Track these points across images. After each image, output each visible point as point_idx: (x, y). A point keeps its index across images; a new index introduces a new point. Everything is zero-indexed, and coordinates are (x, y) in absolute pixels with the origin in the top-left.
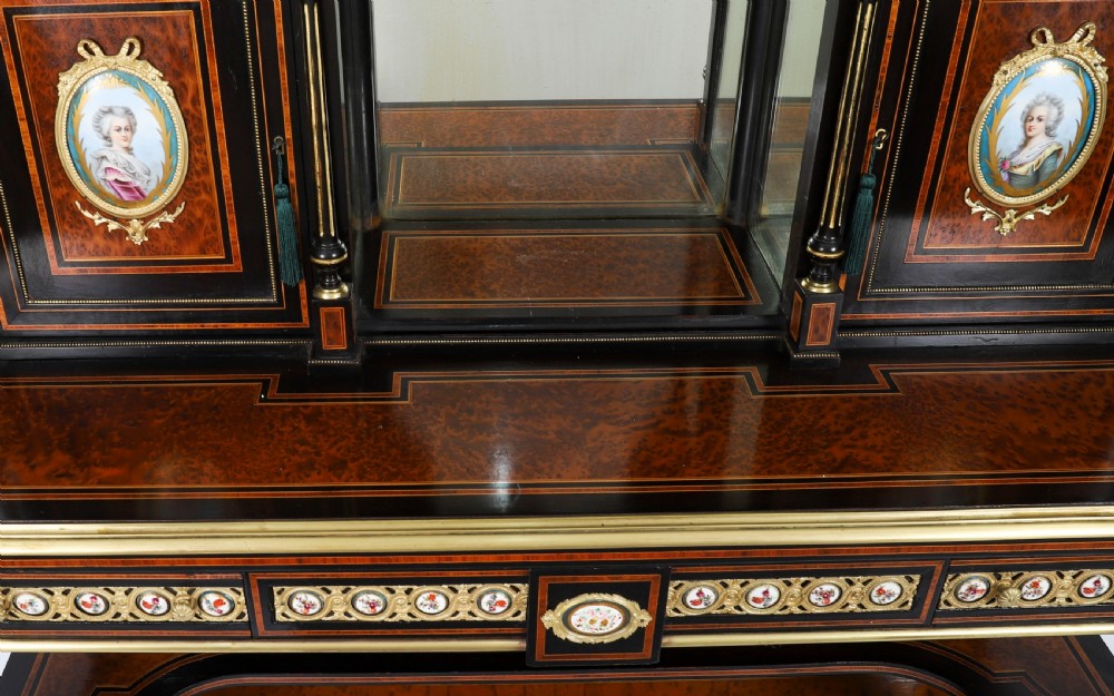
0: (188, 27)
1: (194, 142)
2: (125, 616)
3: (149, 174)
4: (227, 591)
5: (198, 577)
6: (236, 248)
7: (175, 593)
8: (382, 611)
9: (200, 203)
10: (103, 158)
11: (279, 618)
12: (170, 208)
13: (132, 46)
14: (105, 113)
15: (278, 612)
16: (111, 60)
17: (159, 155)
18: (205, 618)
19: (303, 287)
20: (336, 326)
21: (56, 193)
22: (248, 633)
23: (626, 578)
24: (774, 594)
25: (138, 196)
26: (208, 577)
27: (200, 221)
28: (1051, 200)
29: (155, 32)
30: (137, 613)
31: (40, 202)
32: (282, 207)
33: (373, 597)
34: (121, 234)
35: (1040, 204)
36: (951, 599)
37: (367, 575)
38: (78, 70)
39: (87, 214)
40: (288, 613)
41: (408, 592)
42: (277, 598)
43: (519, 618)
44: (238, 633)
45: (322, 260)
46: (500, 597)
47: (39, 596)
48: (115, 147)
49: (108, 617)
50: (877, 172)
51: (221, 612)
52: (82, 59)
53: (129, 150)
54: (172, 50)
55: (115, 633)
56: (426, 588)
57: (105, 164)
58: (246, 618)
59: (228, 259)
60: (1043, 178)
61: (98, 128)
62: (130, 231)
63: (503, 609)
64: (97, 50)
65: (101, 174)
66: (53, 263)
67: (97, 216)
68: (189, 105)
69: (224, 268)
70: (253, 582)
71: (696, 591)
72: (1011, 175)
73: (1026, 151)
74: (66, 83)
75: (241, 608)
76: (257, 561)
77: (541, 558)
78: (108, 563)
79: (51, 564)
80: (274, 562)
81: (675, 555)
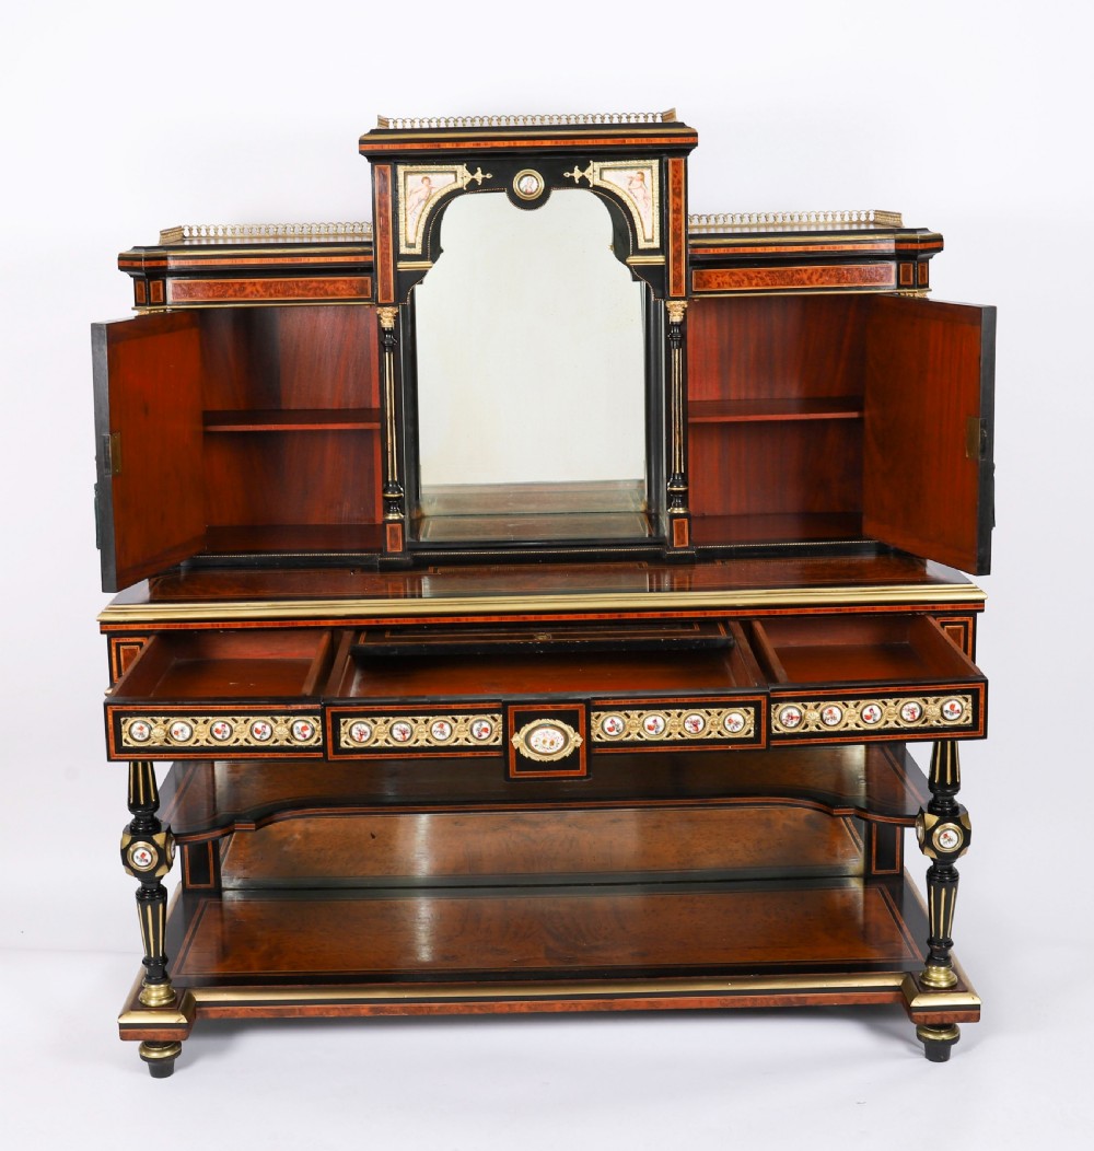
15: (343, 739)
20: (396, 536)
42: (342, 729)
43: (497, 743)
45: (389, 495)
51: (305, 736)
75: (319, 734)
76: (354, 622)
77: (510, 619)
78: (271, 625)
79: (239, 625)
80: (364, 622)
81: (581, 617)
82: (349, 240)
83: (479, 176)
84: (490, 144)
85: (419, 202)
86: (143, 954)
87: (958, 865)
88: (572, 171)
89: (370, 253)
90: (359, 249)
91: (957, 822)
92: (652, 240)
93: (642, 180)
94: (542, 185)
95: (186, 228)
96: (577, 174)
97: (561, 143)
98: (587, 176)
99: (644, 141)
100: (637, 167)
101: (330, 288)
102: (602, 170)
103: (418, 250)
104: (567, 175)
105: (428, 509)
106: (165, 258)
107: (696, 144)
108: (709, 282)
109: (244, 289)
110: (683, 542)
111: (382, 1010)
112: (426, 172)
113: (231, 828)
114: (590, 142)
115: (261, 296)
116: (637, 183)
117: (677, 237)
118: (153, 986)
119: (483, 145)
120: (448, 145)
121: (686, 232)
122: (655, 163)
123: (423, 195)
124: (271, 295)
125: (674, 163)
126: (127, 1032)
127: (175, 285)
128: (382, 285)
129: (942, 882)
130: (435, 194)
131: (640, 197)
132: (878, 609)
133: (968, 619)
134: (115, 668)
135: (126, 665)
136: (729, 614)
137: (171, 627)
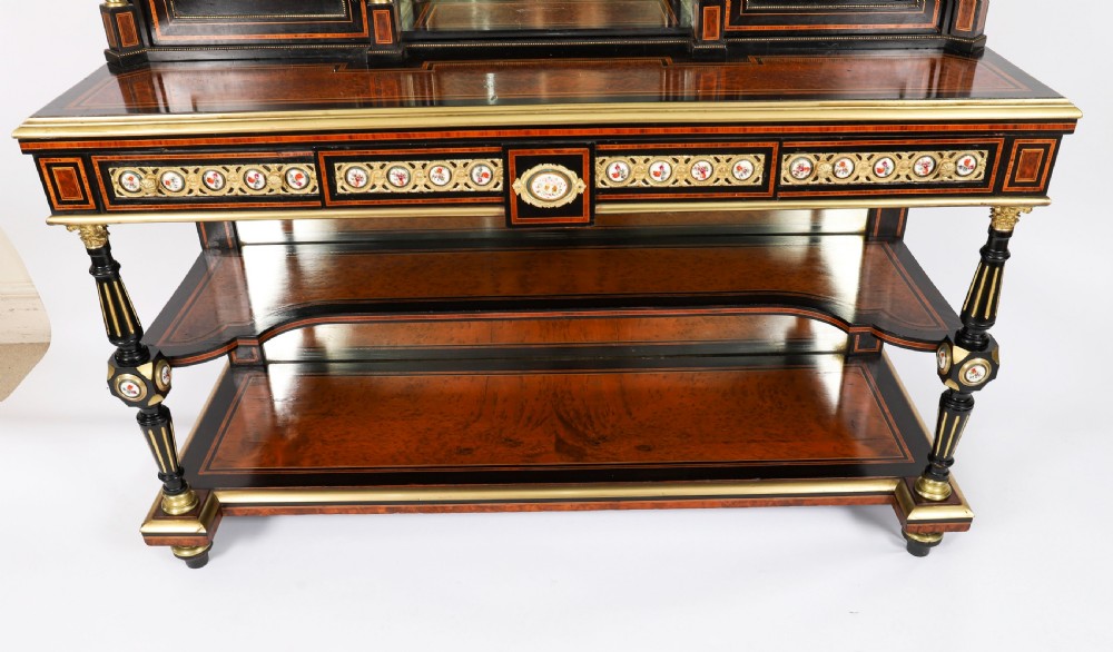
2: (236, 192)
4: (303, 166)
5: (284, 154)
7: (269, 170)
8: (407, 184)
11: (340, 191)
15: (339, 185)
18: (291, 192)
22: (319, 203)
23: (566, 151)
24: (667, 168)
26: (291, 154)
30: (245, 188)
33: (401, 171)
36: (788, 177)
37: (396, 152)
40: (346, 186)
41: (424, 166)
42: (338, 173)
44: (312, 204)
46: (485, 170)
47: (179, 175)
49: (225, 192)
51: (300, 184)
55: (230, 205)
56: (435, 163)
58: (317, 191)
63: (488, 180)
70: (321, 159)
71: (614, 165)
75: (313, 182)
76: (323, 138)
77: (508, 134)
78: (223, 141)
79: (186, 142)
80: (334, 138)
81: (597, 132)
91: (987, 356)
110: (714, 35)
111: (398, 510)
113: (233, 345)
118: (172, 498)
126: (152, 539)
129: (958, 410)
132: (951, 128)
133: (1053, 142)
134: (52, 194)
135: (64, 190)
136: (773, 130)
137: (106, 144)
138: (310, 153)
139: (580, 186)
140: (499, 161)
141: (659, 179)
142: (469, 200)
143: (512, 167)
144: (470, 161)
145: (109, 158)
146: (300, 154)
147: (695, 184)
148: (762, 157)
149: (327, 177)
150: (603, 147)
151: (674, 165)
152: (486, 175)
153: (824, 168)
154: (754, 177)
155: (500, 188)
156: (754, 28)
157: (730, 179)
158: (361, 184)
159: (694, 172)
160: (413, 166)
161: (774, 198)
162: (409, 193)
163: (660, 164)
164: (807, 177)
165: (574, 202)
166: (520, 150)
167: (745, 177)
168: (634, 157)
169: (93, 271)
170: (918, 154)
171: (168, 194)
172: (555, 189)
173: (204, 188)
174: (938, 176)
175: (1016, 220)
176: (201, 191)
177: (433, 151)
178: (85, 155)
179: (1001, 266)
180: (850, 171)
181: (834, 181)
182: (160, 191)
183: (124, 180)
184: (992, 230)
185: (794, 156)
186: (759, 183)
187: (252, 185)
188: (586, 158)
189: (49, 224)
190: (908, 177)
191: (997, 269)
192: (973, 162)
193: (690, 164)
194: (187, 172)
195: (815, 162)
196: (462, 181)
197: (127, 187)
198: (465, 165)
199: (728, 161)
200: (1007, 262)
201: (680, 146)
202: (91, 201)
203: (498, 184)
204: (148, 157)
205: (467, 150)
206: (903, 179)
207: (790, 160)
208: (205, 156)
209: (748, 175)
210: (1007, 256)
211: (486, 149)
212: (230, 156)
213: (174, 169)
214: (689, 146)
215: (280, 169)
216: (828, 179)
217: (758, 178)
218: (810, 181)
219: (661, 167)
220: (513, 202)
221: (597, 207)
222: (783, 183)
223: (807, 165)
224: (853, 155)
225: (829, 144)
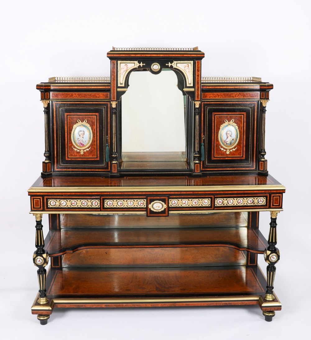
0: (95, 118)
1: (94, 137)
2: (79, 206)
3: (85, 142)
4: (97, 200)
6: (98, 155)
7: (88, 201)
8: (122, 205)
9: (94, 147)
10: (79, 139)
11: (105, 207)
12: (88, 148)
13: (86, 121)
14: (80, 131)
16: (82, 123)
17: (88, 139)
18: (93, 207)
19: (109, 163)
20: (115, 168)
21: (69, 145)
22: (100, 210)
23: (162, 198)
24: (187, 202)
25: (83, 145)
26: (94, 197)
27: (93, 150)
28: (234, 148)
29: (89, 119)
30: (81, 205)
31: (66, 146)
32: (107, 148)
33: (121, 202)
34: (79, 152)
35: (232, 149)
36: (217, 204)
37: (120, 197)
38: (77, 124)
39: (74, 149)
40: (107, 206)
41: (127, 201)
44: (98, 210)
45: (113, 156)
46: (142, 202)
47: (65, 202)
48: (81, 137)
49: (76, 206)
50: (204, 142)
51: (95, 205)
52: (78, 123)
53: (83, 138)
54: (92, 122)
55: (77, 210)
56: (130, 200)
57: (79, 140)
58: (99, 207)
59: (97, 158)
60: (232, 144)
61: (79, 134)
62: (81, 152)
63: (142, 205)
64: (80, 121)
65: (78, 142)
66: (66, 158)
67: (76, 149)
68: (93, 131)
69: (96, 159)
70: (102, 199)
71: (174, 201)
72: (226, 143)
73: (227, 139)
74: (75, 126)
75: (99, 204)
76: (103, 194)
77: (148, 193)
78: (78, 194)
79: (69, 194)
80: (106, 193)
81: (169, 193)
82: (103, 82)
83: (141, 64)
84: (145, 55)
85: (124, 72)
86: (39, 289)
87: (276, 265)
88: (168, 64)
89: (109, 86)
90: (106, 85)
91: (276, 253)
92: (191, 84)
93: (188, 67)
94: (160, 67)
95: (56, 78)
96: (170, 64)
97: (165, 55)
98: (172, 65)
99: (189, 55)
100: (187, 63)
101: (97, 96)
102: (177, 63)
103: (123, 85)
104: (167, 64)
105: (124, 159)
106: (50, 86)
107: (204, 57)
108: (207, 96)
109: (73, 95)
110: (198, 171)
111: (108, 306)
112: (126, 63)
113: (65, 252)
114: (174, 55)
115: (77, 97)
116: (187, 68)
117: (198, 83)
118: (42, 298)
119: (143, 55)
120: (133, 55)
121: (201, 82)
122: (192, 62)
123: (125, 69)
124: (80, 97)
125: (197, 62)
126: (34, 312)
127: (52, 94)
128: (113, 95)
129: (271, 270)
130: (129, 69)
131: (188, 72)
132: (255, 192)
133: (281, 195)
134: (32, 206)
135: (35, 205)
136: (212, 192)
137: (49, 194)
138: (99, 197)
139: (165, 206)
140: (145, 200)
141: (185, 205)
142: (137, 210)
143: (149, 201)
144: (138, 200)
145: (49, 197)
146: (97, 197)
147: (194, 206)
148: (210, 199)
149: (102, 203)
150: (171, 197)
151: (188, 201)
152: (142, 203)
153: (225, 202)
154: (208, 204)
155: (145, 207)
156: (209, 169)
157: (202, 205)
158: (111, 205)
159: (193, 203)
160: (124, 201)
161: (214, 210)
162: (122, 208)
163: (185, 201)
164: (221, 204)
165: (164, 210)
166: (150, 197)
167: (206, 204)
168: (179, 199)
169: (36, 227)
170: (248, 198)
171: (61, 206)
172: (159, 207)
173: (71, 205)
174: (254, 204)
175: (277, 215)
176: (70, 206)
177: (129, 197)
178: (43, 196)
179: (275, 227)
180: (232, 202)
181: (228, 205)
182: (60, 206)
183: (51, 203)
184: (271, 218)
185: (218, 199)
186: (210, 206)
187: (83, 205)
188: (167, 199)
189: (30, 213)
190: (247, 204)
191: (274, 229)
192: (262, 200)
193: (192, 201)
194: (67, 201)
195: (223, 200)
196: (136, 205)
197: (52, 205)
198: (137, 201)
199: (202, 200)
200: (277, 226)
201: (190, 196)
202: (42, 208)
203: (145, 206)
204: (58, 197)
205: (138, 197)
206: (245, 204)
207: (217, 200)
208: (73, 197)
209: (207, 204)
210: (276, 225)
211: (142, 197)
212: (79, 197)
213: (65, 200)
214: (192, 196)
215: (91, 201)
216: (227, 205)
217: (209, 205)
218: (222, 205)
219: (185, 202)
220: (149, 210)
221: (169, 212)
222: (216, 206)
223: (221, 201)
224: (232, 199)
225: (226, 196)
